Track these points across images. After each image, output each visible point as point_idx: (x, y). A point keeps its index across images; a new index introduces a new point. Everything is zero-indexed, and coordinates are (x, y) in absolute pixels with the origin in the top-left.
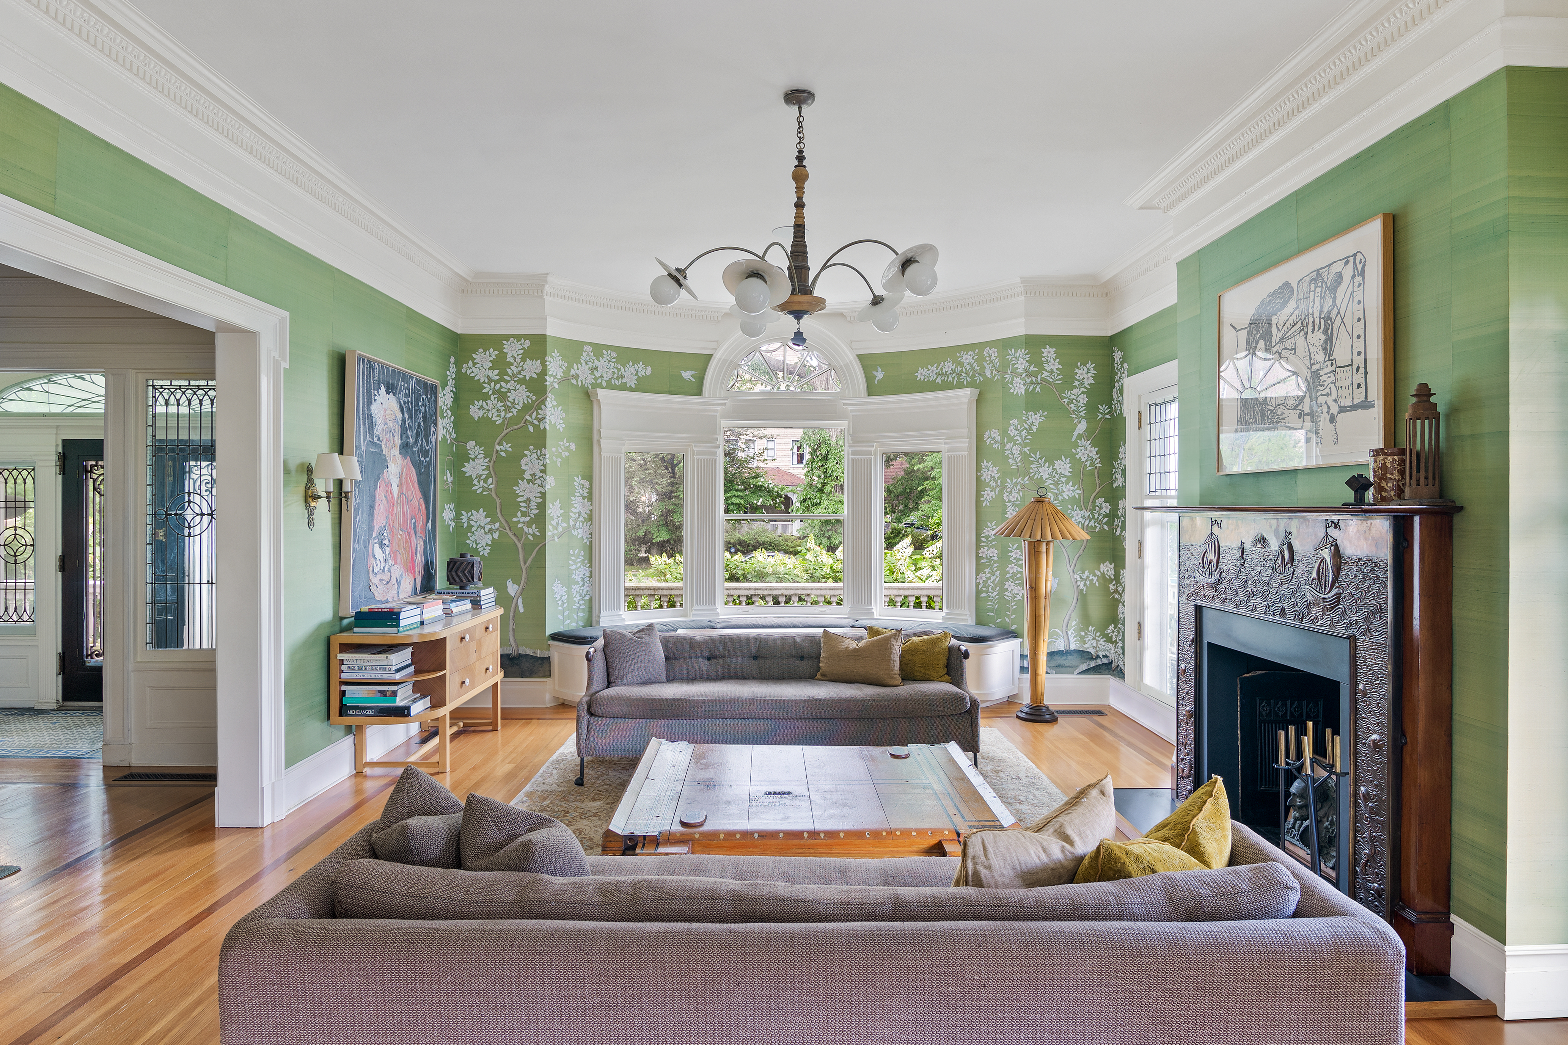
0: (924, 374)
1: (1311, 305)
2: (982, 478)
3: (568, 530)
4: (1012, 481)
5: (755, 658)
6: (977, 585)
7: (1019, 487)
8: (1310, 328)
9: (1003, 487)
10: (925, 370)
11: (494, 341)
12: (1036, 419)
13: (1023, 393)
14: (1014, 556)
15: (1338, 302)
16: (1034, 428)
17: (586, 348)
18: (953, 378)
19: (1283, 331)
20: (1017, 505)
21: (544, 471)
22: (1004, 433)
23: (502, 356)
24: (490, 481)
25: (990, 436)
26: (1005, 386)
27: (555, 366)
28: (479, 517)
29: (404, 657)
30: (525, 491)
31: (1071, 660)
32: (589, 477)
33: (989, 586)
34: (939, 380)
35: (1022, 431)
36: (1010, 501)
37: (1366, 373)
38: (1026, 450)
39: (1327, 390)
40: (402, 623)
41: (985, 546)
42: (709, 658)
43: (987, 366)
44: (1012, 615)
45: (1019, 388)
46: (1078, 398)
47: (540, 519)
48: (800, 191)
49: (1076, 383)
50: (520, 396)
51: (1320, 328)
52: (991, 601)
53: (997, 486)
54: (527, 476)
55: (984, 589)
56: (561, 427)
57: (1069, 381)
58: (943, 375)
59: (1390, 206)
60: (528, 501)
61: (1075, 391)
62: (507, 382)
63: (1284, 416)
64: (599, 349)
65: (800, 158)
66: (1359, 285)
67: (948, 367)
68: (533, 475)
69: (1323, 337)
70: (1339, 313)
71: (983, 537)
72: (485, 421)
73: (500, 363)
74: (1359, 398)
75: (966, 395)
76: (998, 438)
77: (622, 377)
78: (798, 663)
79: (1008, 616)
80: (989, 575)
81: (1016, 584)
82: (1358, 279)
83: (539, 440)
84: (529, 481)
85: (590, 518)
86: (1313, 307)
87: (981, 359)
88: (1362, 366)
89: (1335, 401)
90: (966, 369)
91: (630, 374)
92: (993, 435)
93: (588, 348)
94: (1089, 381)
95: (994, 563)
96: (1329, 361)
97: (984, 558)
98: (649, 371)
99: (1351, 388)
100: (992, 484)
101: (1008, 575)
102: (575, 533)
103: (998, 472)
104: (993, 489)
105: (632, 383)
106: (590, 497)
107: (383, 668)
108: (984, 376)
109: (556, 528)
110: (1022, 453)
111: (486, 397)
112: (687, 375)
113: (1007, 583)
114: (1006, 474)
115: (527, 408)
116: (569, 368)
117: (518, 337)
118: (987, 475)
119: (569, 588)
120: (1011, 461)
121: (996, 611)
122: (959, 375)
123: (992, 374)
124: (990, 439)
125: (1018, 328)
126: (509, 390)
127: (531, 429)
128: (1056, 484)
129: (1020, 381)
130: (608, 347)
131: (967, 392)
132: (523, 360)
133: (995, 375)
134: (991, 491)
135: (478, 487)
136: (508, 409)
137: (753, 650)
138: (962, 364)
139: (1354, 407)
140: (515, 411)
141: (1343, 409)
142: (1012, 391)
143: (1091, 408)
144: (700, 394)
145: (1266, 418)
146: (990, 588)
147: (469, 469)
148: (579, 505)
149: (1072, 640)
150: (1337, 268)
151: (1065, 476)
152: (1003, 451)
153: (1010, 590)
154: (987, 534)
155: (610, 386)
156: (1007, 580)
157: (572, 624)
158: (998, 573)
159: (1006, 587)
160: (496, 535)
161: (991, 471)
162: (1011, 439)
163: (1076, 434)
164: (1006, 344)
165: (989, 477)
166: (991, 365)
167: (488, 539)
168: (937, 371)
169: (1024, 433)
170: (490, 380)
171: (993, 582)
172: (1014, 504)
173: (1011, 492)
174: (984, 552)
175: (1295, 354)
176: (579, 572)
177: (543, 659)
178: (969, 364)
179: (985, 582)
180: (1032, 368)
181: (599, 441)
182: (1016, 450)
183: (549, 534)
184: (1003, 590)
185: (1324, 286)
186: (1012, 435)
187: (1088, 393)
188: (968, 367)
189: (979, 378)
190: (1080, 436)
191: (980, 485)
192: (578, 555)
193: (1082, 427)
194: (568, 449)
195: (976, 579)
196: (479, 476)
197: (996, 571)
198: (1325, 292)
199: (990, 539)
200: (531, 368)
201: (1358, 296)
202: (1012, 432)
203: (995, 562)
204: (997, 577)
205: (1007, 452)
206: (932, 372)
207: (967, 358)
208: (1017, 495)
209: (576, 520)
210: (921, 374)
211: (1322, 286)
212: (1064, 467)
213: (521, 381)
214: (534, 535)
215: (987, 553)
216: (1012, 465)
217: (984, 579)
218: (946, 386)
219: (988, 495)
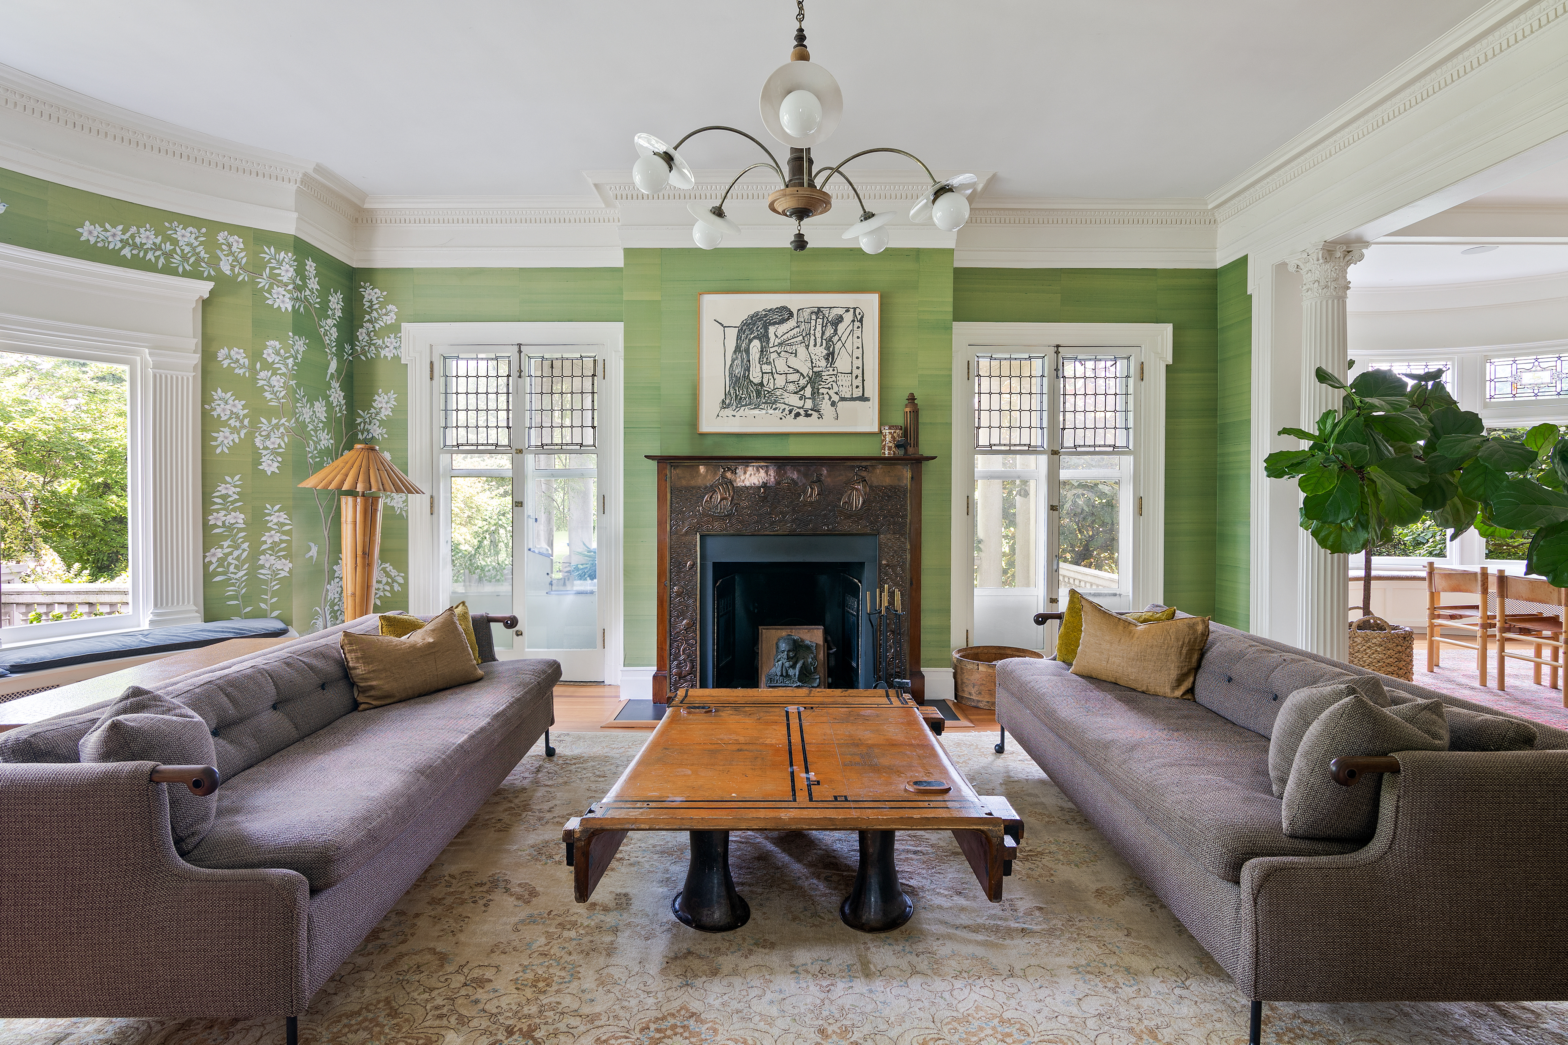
0: (96, 234)
1: (813, 328)
2: (215, 413)
4: (270, 422)
6: (206, 566)
7: (282, 430)
8: (812, 343)
9: (254, 428)
10: (100, 229)
12: (300, 346)
13: (290, 309)
14: (275, 520)
15: (840, 332)
16: (299, 358)
18: (157, 258)
19: (782, 338)
20: (279, 454)
22: (256, 356)
25: (228, 356)
26: (257, 292)
33: (229, 564)
34: (126, 252)
35: (288, 358)
36: (266, 448)
37: (863, 380)
38: (293, 383)
39: (829, 385)
41: (221, 509)
43: (223, 257)
44: (271, 598)
45: (283, 302)
46: (331, 330)
49: (330, 312)
51: (822, 345)
52: (233, 585)
53: (244, 427)
55: (220, 570)
57: (324, 307)
58: (135, 246)
61: (329, 322)
63: (783, 397)
66: (858, 327)
69: (826, 352)
70: (840, 339)
71: (217, 497)
74: (858, 393)
76: (244, 361)
79: (265, 601)
80: (230, 550)
81: (278, 557)
82: (857, 324)
86: (815, 330)
87: (211, 245)
88: (860, 375)
89: (836, 393)
90: (182, 251)
92: (234, 356)
94: (338, 313)
95: (238, 533)
96: (831, 367)
97: (219, 527)
99: (851, 387)
100: (233, 423)
101: (264, 547)
103: (244, 407)
104: (234, 430)
108: (219, 269)
113: (262, 557)
114: (259, 411)
118: (224, 410)
120: (268, 395)
121: (243, 597)
122: (167, 255)
123: (232, 270)
124: (228, 361)
125: (281, 222)
128: (316, 431)
129: (284, 293)
131: (185, 283)
133: (239, 274)
134: (231, 433)
138: (173, 241)
139: (852, 399)
141: (843, 399)
142: (270, 302)
143: (340, 345)
145: (763, 395)
146: (232, 567)
150: (840, 312)
151: (322, 422)
152: (255, 380)
153: (267, 565)
154: (224, 492)
156: (264, 552)
158: (245, 545)
159: (260, 562)
161: (230, 405)
162: (267, 366)
163: (329, 372)
164: (260, 237)
165: (228, 412)
166: (231, 258)
168: (125, 237)
169: (290, 361)
171: (237, 558)
172: (274, 452)
173: (268, 436)
174: (218, 518)
175: (796, 356)
178: (189, 244)
179: (221, 561)
180: (299, 281)
182: (277, 382)
184: (255, 567)
185: (825, 320)
186: (270, 360)
187: (338, 327)
188: (187, 249)
189: (207, 271)
190: (332, 376)
191: (209, 422)
193: (333, 365)
195: (204, 557)
197: (243, 543)
198: (827, 324)
199: (230, 499)
201: (858, 333)
202: (269, 355)
203: (240, 530)
204: (244, 550)
205: (261, 383)
206: (114, 235)
207: (184, 235)
208: (278, 441)
210: (89, 232)
211: (823, 319)
212: (320, 408)
215: (224, 518)
216: (270, 400)
217: (221, 555)
218: (141, 265)
219: (225, 439)
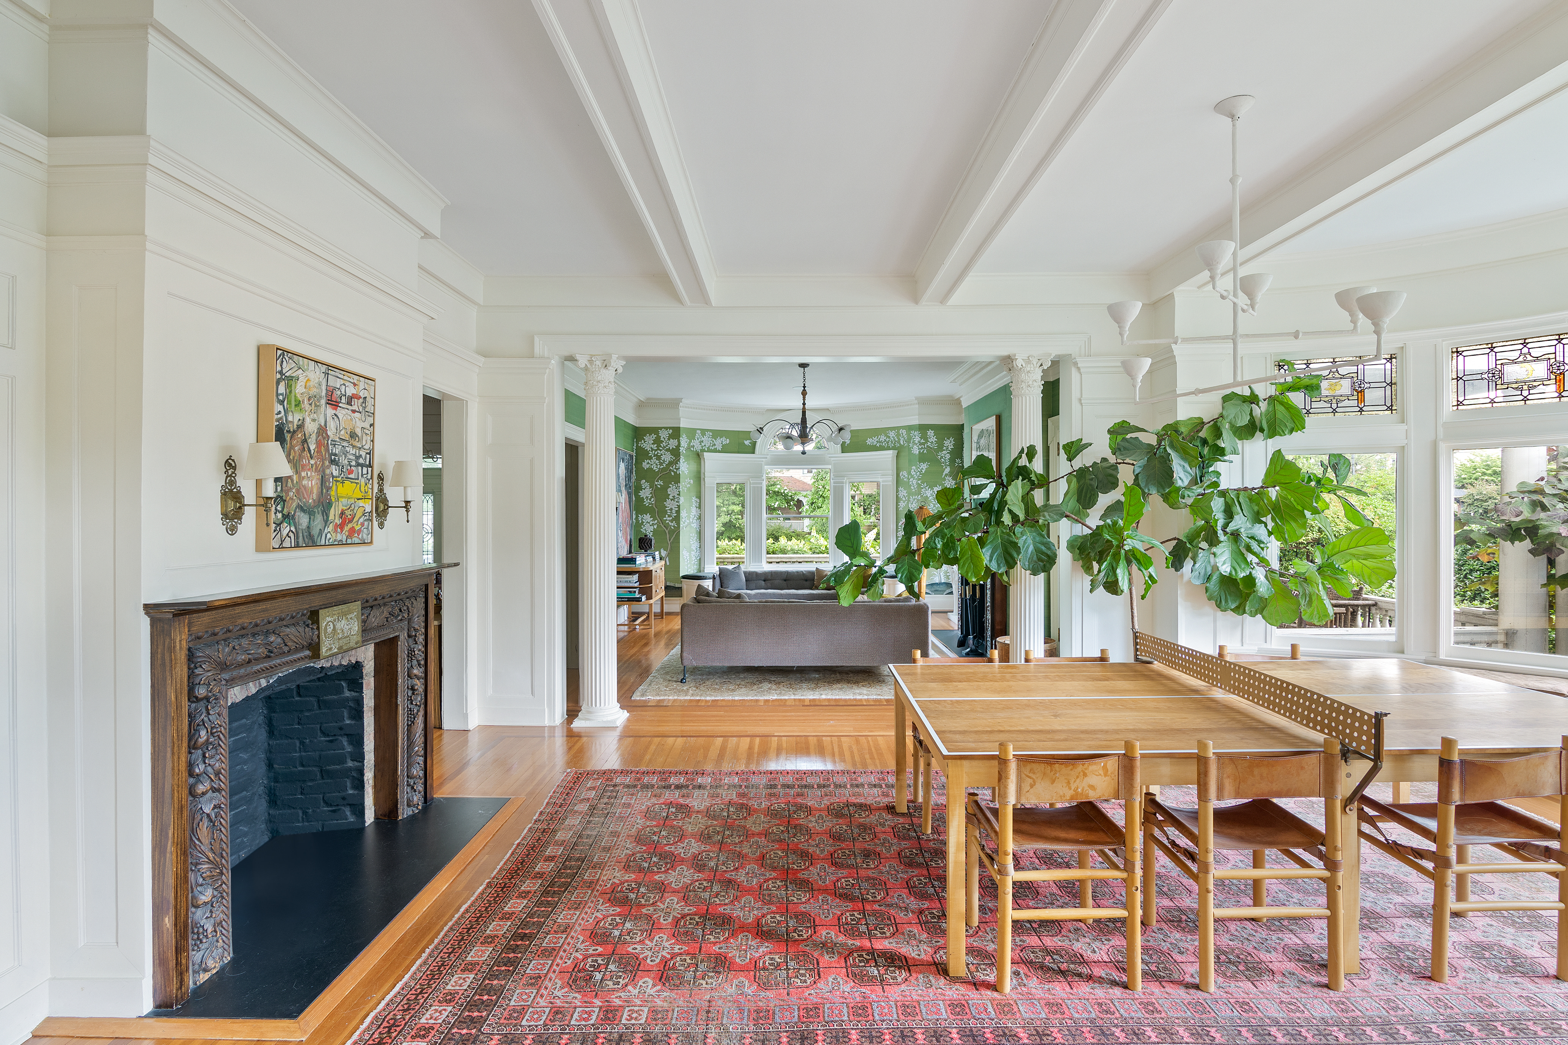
0: (871, 442)
2: (899, 496)
3: (689, 524)
5: (785, 580)
7: (916, 500)
9: (909, 501)
10: (872, 440)
11: (655, 430)
12: (924, 466)
13: (918, 453)
16: (923, 471)
17: (698, 431)
18: (885, 445)
21: (679, 495)
22: (909, 473)
23: (658, 437)
24: (652, 499)
26: (910, 449)
27: (684, 442)
28: (647, 518)
29: (635, 577)
30: (669, 504)
31: (942, 588)
32: (699, 497)
34: (878, 445)
36: (912, 508)
38: (919, 482)
40: (637, 563)
41: (900, 530)
42: (764, 581)
43: (901, 439)
45: (916, 450)
46: (945, 455)
47: (677, 519)
48: (804, 399)
49: (945, 448)
50: (667, 457)
53: (906, 500)
54: (671, 497)
56: (686, 472)
57: (941, 447)
58: (880, 442)
59: (997, 412)
60: (671, 509)
61: (944, 452)
62: (661, 450)
64: (703, 432)
65: (804, 387)
67: (883, 438)
68: (674, 497)
72: (650, 470)
73: (658, 441)
75: (890, 454)
76: (906, 476)
77: (715, 445)
78: (804, 582)
83: (677, 479)
84: (671, 500)
85: (700, 518)
87: (898, 435)
91: (719, 443)
92: (904, 474)
93: (699, 432)
94: (951, 447)
97: (899, 536)
98: (728, 441)
100: (904, 499)
102: (693, 525)
103: (906, 492)
104: (904, 502)
105: (719, 448)
106: (700, 507)
107: (630, 582)
108: (900, 444)
109: (684, 523)
110: (917, 483)
111: (651, 458)
112: (747, 442)
114: (910, 494)
115: (671, 463)
116: (690, 443)
117: (666, 428)
119: (690, 553)
120: (912, 488)
122: (888, 442)
123: (903, 443)
124: (902, 476)
125: (915, 421)
126: (662, 455)
127: (673, 474)
129: (917, 447)
130: (708, 430)
131: (891, 452)
132: (669, 439)
133: (905, 443)
135: (646, 502)
136: (661, 464)
137: (785, 577)
138: (889, 437)
140: (664, 465)
142: (913, 452)
143: (952, 461)
144: (753, 453)
147: (642, 494)
148: (694, 511)
149: (942, 578)
152: (909, 482)
154: (901, 524)
155: (709, 451)
157: (691, 571)
160: (655, 527)
161: (903, 493)
162: (912, 476)
163: (944, 474)
164: (910, 428)
165: (902, 495)
166: (903, 439)
167: (652, 528)
168: (877, 440)
169: (918, 473)
170: (652, 450)
172: (914, 509)
173: (912, 503)
174: (899, 533)
176: (695, 545)
177: (679, 588)
178: (893, 437)
180: (922, 441)
181: (704, 479)
182: (915, 482)
183: (681, 526)
187: (950, 453)
188: (892, 439)
189: (897, 445)
190: (946, 475)
191: (898, 499)
192: (694, 536)
193: (947, 470)
194: (689, 483)
196: (647, 497)
200: (673, 443)
202: (913, 473)
205: (911, 483)
206: (875, 441)
207: (892, 434)
208: (915, 505)
209: (693, 519)
210: (869, 441)
213: (668, 450)
214: (674, 526)
215: (901, 534)
216: (913, 490)
218: (882, 449)
219: (902, 504)
